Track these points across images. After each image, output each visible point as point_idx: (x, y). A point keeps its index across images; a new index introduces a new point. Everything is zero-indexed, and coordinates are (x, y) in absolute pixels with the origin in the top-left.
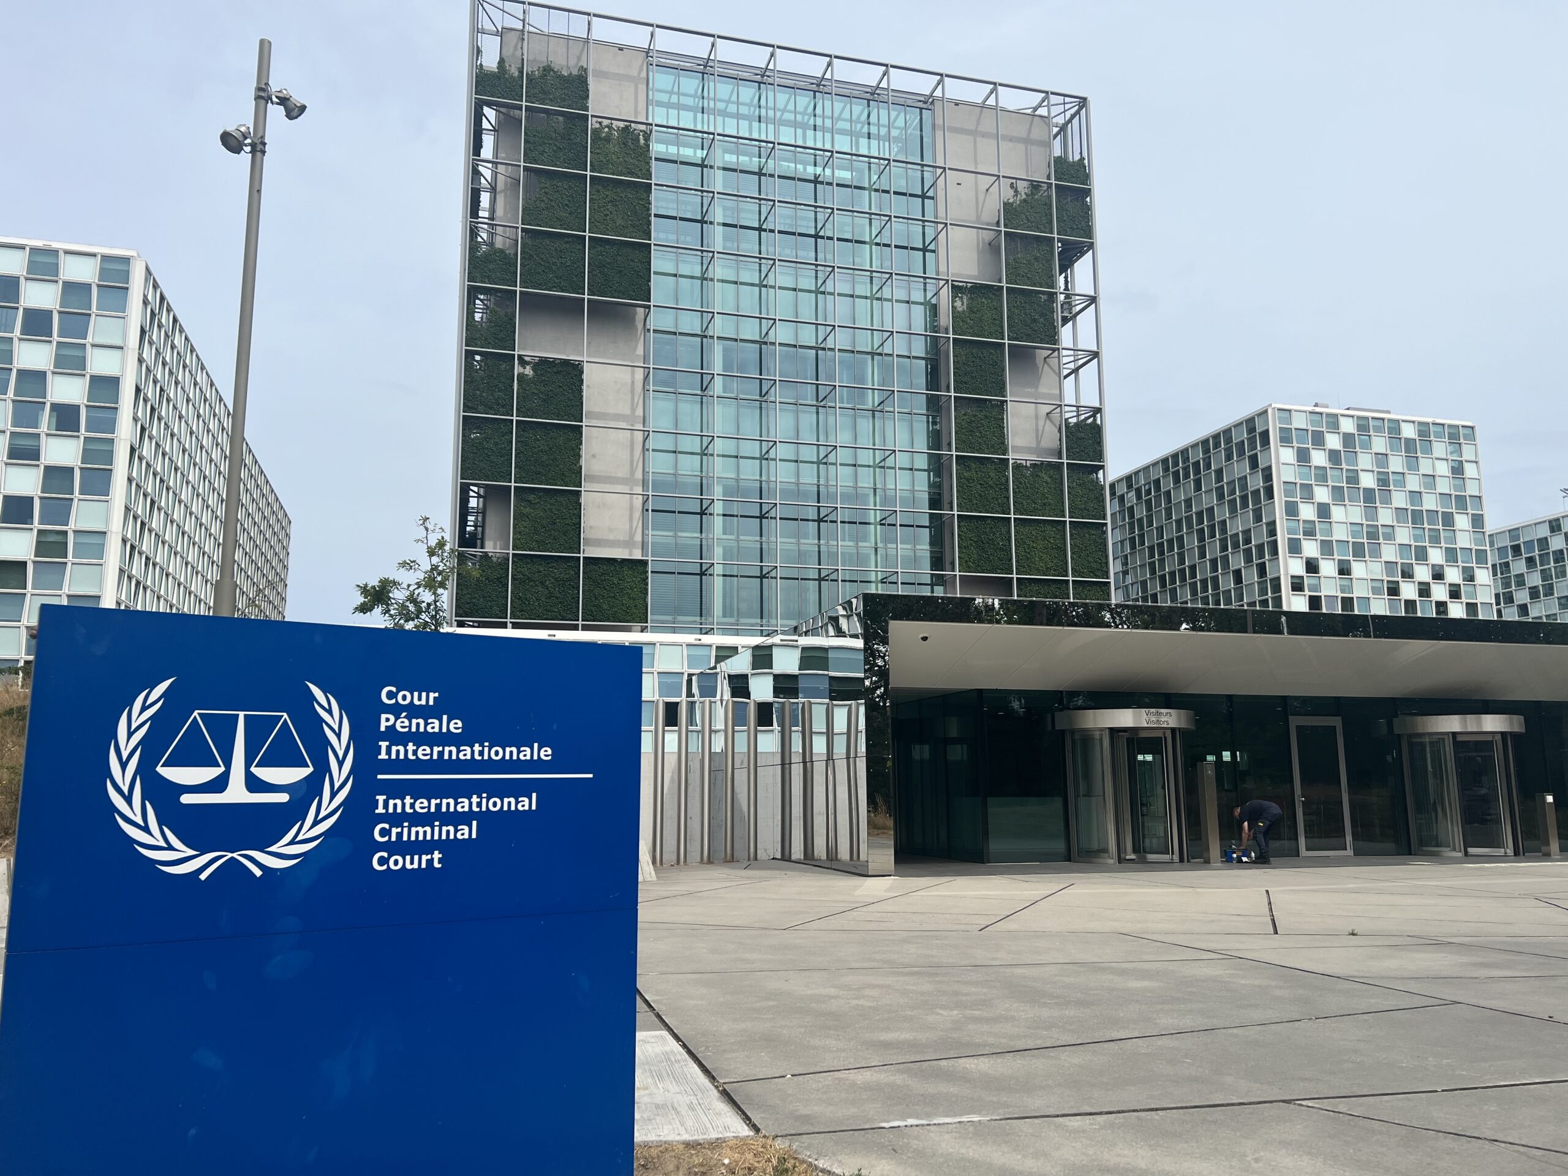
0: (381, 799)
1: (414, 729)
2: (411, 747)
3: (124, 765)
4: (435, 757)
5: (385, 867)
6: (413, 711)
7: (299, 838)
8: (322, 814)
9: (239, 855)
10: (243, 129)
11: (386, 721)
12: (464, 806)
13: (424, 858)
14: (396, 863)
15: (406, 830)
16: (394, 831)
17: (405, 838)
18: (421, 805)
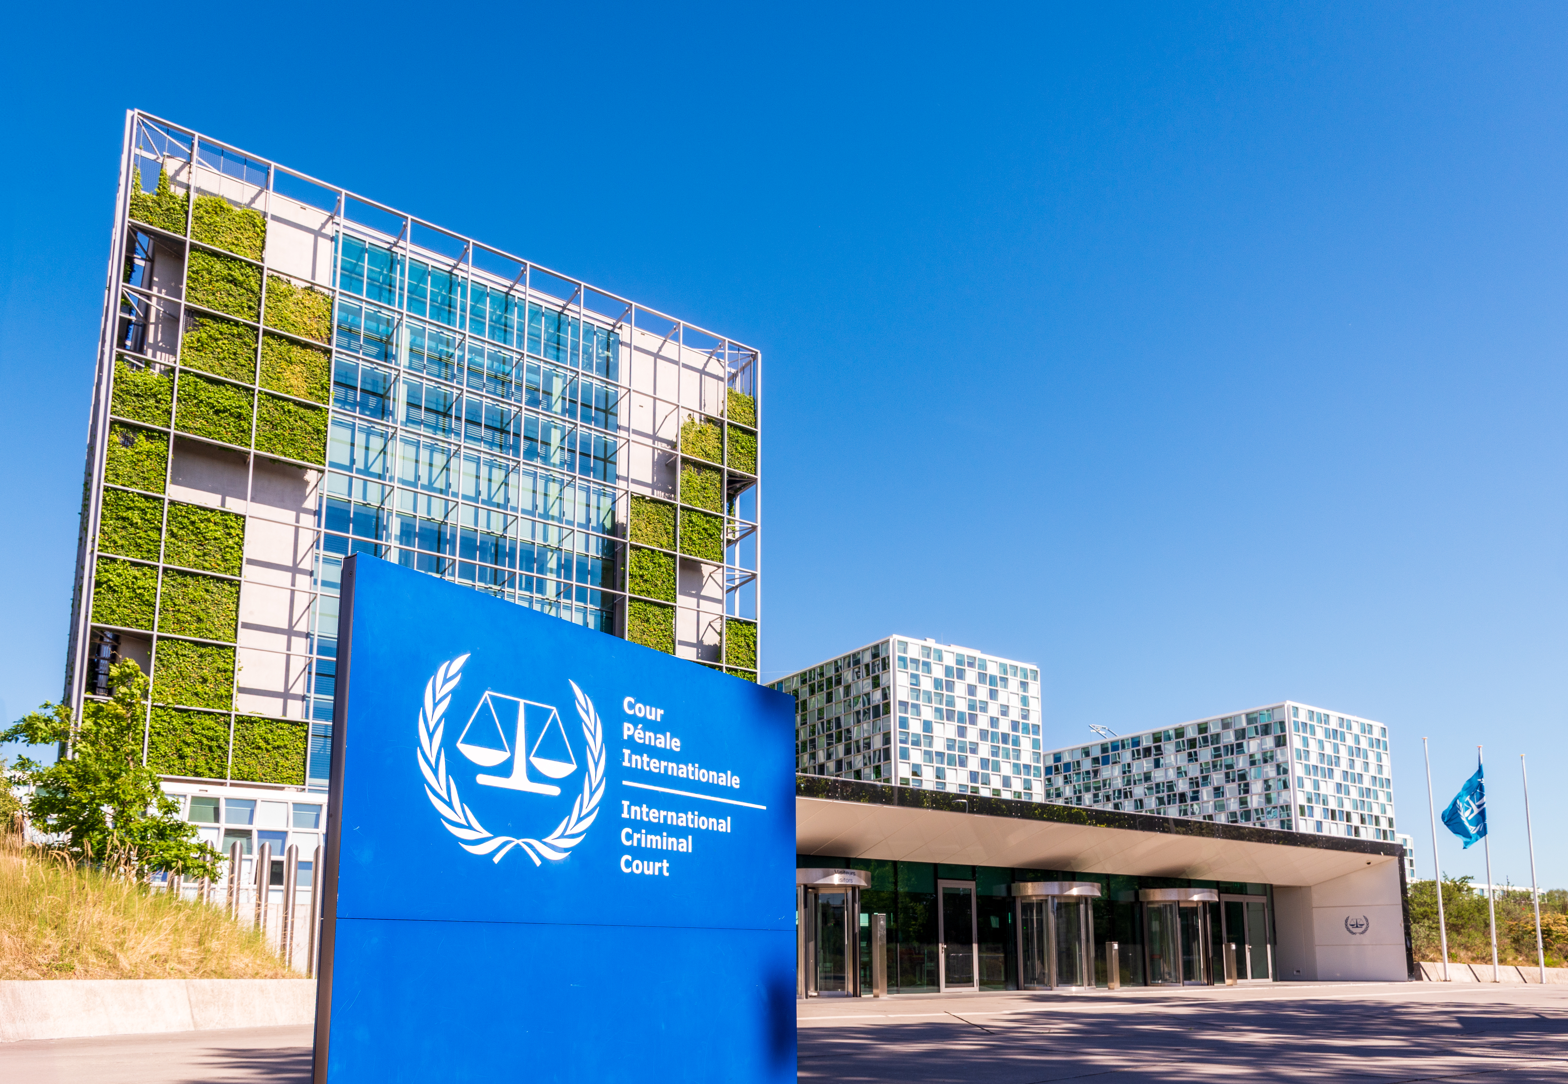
0: (626, 803)
1: (647, 742)
2: (645, 758)
3: (431, 737)
4: (662, 771)
5: (629, 870)
7: (568, 832)
8: (585, 812)
9: (524, 842)
11: (628, 730)
12: (683, 820)
13: (658, 865)
16: (636, 836)
17: (643, 845)
18: (655, 815)
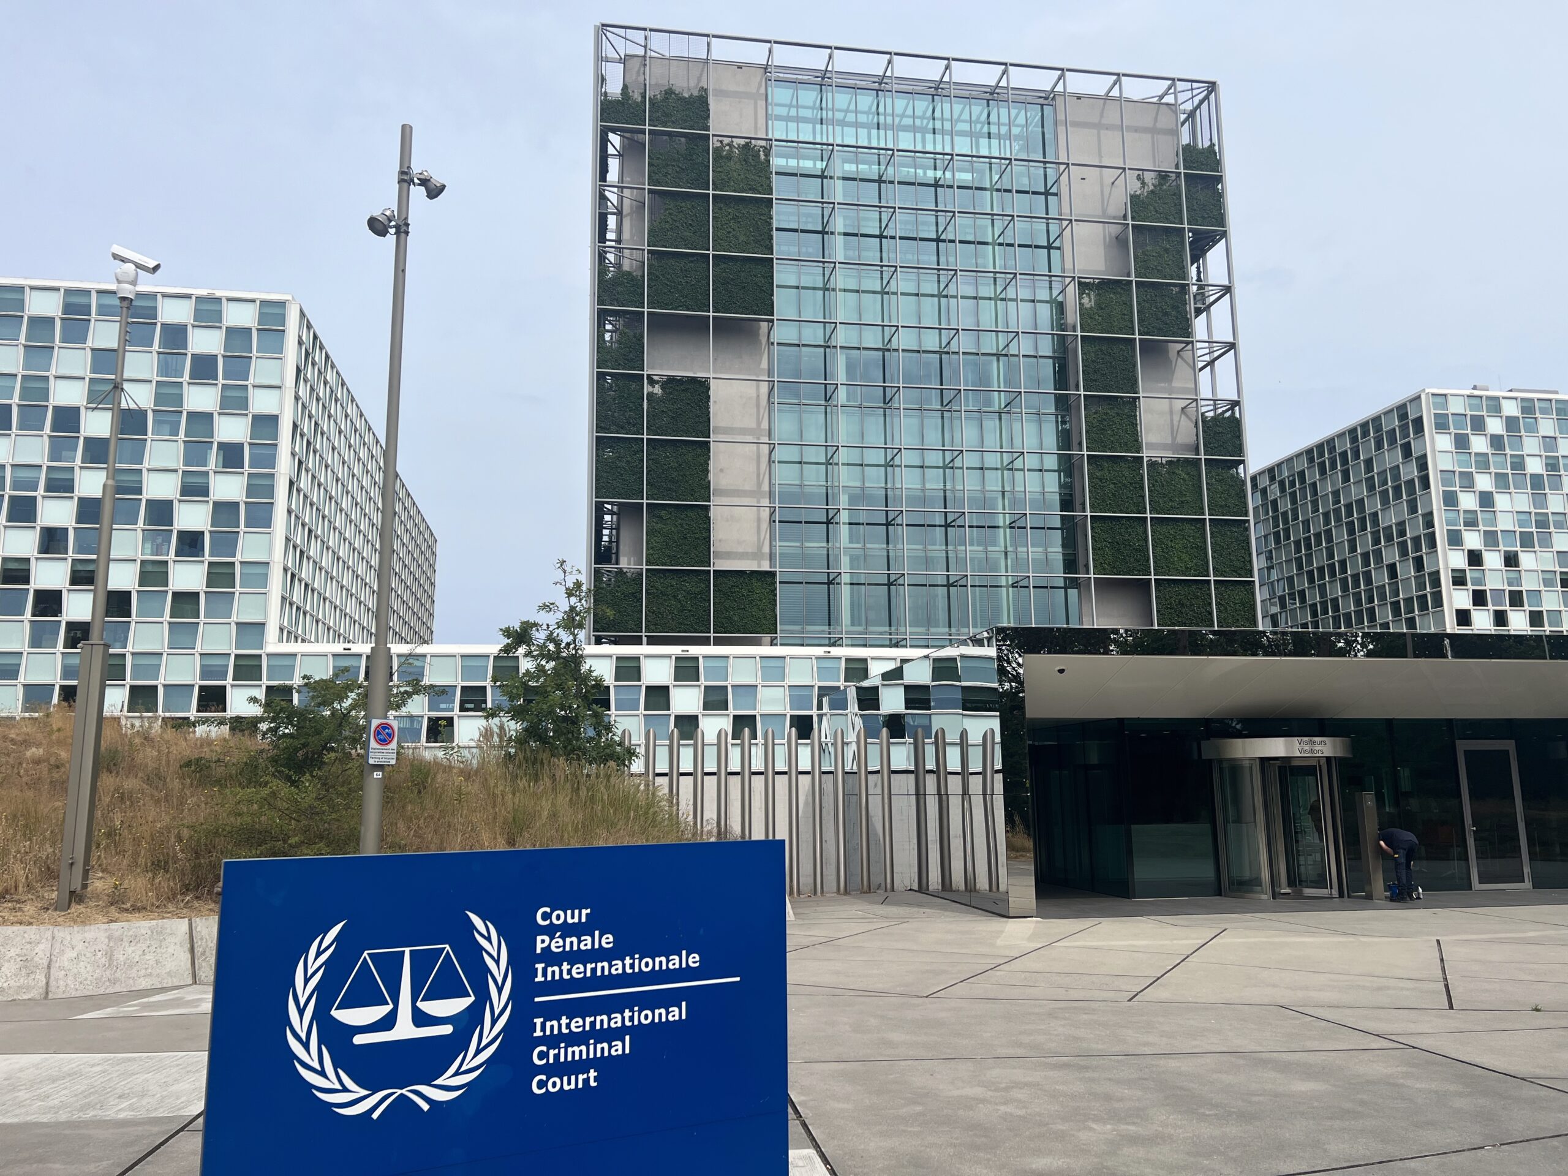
0: (538, 1021)
1: (568, 948)
2: (565, 966)
3: (301, 1012)
4: (588, 974)
5: (544, 1090)
6: (567, 930)
7: (464, 1068)
8: (484, 1042)
9: (409, 1091)
10: (388, 213)
11: (541, 942)
12: (617, 1021)
13: (581, 1077)
14: (555, 1084)
15: (562, 1051)
16: (552, 1053)
17: (562, 1059)
18: (576, 1025)
